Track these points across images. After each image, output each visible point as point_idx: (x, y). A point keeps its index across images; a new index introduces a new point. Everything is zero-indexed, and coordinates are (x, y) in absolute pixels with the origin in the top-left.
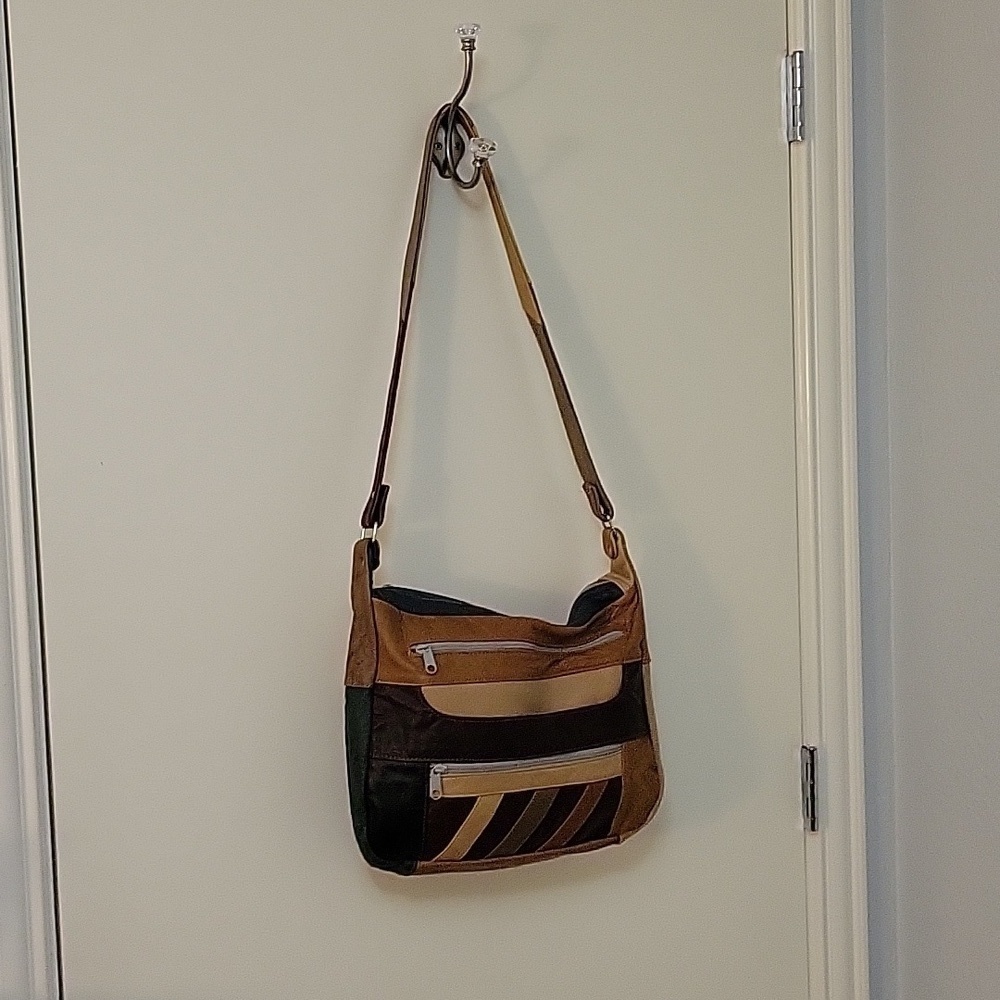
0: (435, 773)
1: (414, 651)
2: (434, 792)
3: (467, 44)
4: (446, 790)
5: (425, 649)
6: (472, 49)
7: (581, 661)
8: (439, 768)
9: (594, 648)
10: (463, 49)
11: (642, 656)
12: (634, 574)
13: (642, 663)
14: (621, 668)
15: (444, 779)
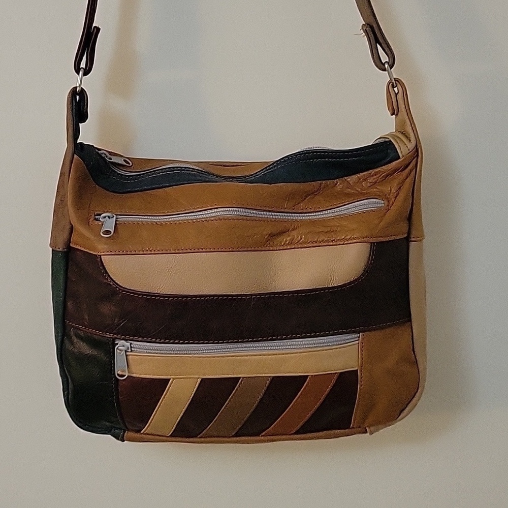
0: (120, 350)
8: (123, 345)
11: (409, 233)
12: (417, 138)
13: (407, 240)
14: (369, 245)
15: (130, 357)
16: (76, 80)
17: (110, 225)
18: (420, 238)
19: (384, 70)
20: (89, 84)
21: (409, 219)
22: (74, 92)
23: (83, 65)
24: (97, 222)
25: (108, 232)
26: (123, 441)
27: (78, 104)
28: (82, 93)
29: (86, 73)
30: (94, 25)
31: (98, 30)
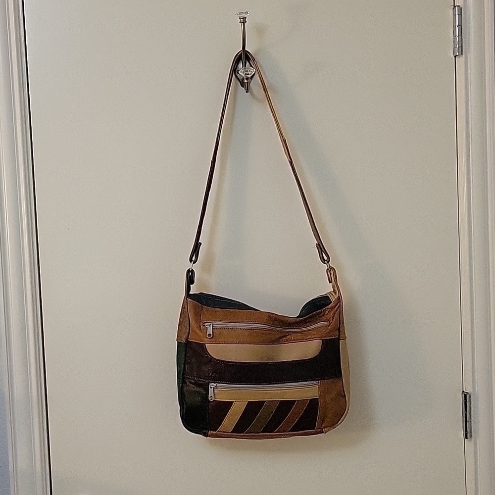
0: (211, 388)
1: (204, 326)
2: (211, 397)
3: (242, 20)
4: (216, 397)
5: (209, 325)
6: (244, 22)
7: (300, 336)
8: (213, 385)
9: (309, 330)
10: (240, 23)
11: (339, 335)
12: (339, 292)
13: (339, 339)
14: (321, 341)
15: (215, 391)
16: (189, 266)
17: (210, 331)
18: (345, 338)
19: (325, 263)
20: (196, 267)
21: (339, 329)
22: (189, 271)
23: (194, 259)
24: (204, 327)
25: (210, 335)
26: (207, 437)
27: (190, 277)
28: (192, 271)
29: (194, 263)
30: (199, 241)
31: (201, 244)
